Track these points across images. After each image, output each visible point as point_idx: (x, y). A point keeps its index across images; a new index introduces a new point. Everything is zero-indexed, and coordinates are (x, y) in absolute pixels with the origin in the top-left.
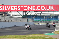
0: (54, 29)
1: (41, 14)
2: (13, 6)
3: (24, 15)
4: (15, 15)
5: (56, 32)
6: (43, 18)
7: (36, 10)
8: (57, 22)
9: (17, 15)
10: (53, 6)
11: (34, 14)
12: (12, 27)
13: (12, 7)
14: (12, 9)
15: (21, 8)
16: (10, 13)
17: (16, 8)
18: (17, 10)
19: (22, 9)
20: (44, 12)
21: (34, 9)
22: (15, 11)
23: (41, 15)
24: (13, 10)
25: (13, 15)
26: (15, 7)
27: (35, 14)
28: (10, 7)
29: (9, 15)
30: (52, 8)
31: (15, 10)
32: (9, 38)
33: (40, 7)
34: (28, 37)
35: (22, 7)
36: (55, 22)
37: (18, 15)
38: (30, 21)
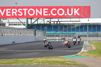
0: (80, 49)
1: (57, 22)
2: (10, 10)
3: (28, 25)
4: (14, 25)
5: (84, 54)
6: (61, 30)
7: (49, 15)
8: (86, 36)
9: (16, 25)
10: (78, 9)
11: (46, 23)
12: (8, 45)
13: (7, 10)
14: (8, 14)
15: (23, 12)
16: (4, 21)
17: (15, 13)
18: (16, 15)
19: (25, 15)
20: (63, 20)
21: (45, 13)
22: (14, 17)
23: (57, 24)
24: (10, 15)
25: (10, 25)
26: (13, 10)
27: (48, 23)
28: (5, 10)
29: (4, 25)
30: (76, 12)
31: (13, 15)
32: (2, 63)
33: (56, 10)
34: (36, 62)
35: (25, 10)
36: (82, 36)
37: (18, 25)
38: (40, 35)
